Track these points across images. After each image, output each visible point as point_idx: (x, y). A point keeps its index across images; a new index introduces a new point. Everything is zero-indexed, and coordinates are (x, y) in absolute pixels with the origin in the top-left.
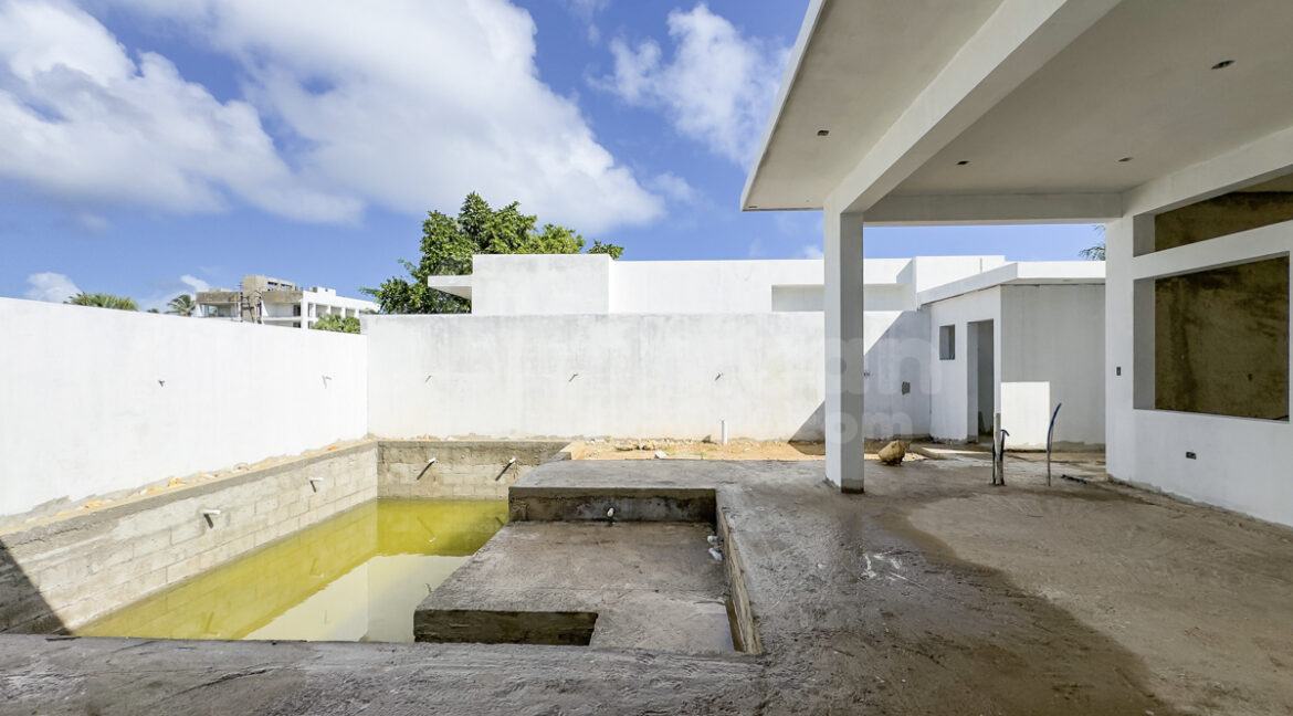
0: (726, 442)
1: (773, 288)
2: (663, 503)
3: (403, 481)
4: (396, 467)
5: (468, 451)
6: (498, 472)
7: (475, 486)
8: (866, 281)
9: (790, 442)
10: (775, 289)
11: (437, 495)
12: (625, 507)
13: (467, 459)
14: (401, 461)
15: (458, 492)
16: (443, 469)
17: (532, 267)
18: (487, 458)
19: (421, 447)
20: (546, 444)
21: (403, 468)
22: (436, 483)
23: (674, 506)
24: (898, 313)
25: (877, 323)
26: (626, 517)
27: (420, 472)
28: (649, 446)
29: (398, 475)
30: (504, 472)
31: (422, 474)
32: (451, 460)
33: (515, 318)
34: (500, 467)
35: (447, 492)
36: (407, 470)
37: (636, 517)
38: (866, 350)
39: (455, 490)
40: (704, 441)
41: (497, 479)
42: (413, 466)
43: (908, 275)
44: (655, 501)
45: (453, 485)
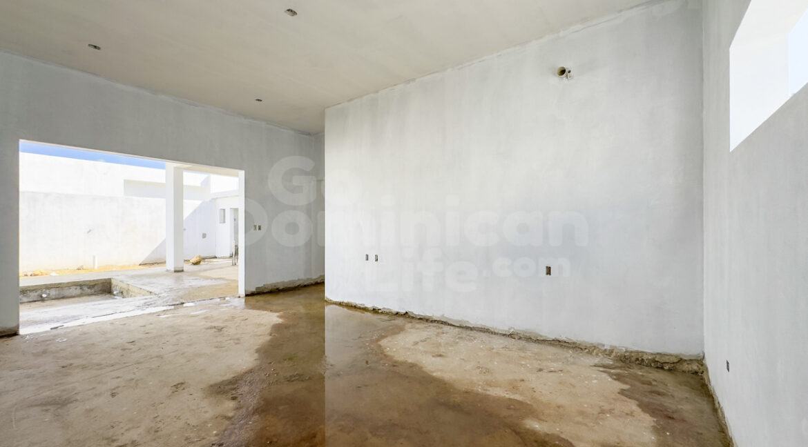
0: (96, 267)
1: (125, 180)
2: (79, 288)
8: (185, 183)
9: (140, 264)
10: (126, 182)
12: (53, 292)
23: (85, 288)
24: (200, 202)
25: (189, 206)
26: (54, 297)
37: (61, 296)
38: (184, 218)
40: (80, 268)
43: (206, 183)
44: (74, 288)
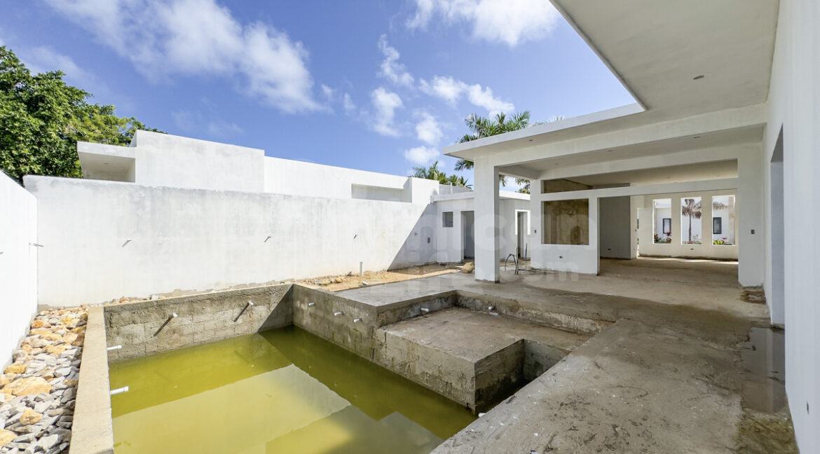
0: (363, 274)
3: (136, 341)
4: (128, 329)
5: (208, 302)
6: (236, 315)
7: (215, 330)
9: (388, 271)
10: (353, 186)
11: (175, 346)
13: (208, 309)
14: (134, 322)
15: (198, 338)
16: (181, 321)
17: (199, 150)
18: (227, 304)
19: (160, 306)
20: (275, 287)
21: (138, 329)
22: (176, 334)
27: (157, 330)
28: (339, 279)
29: (130, 336)
30: (241, 314)
31: (160, 330)
32: (191, 312)
33: (219, 192)
34: (237, 311)
35: (187, 340)
36: (141, 331)
39: (196, 337)
40: (348, 275)
41: (236, 320)
42: (148, 325)
43: (407, 185)
45: (194, 334)
